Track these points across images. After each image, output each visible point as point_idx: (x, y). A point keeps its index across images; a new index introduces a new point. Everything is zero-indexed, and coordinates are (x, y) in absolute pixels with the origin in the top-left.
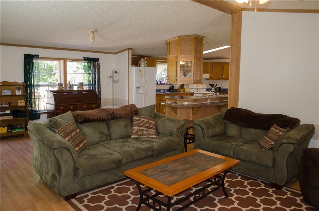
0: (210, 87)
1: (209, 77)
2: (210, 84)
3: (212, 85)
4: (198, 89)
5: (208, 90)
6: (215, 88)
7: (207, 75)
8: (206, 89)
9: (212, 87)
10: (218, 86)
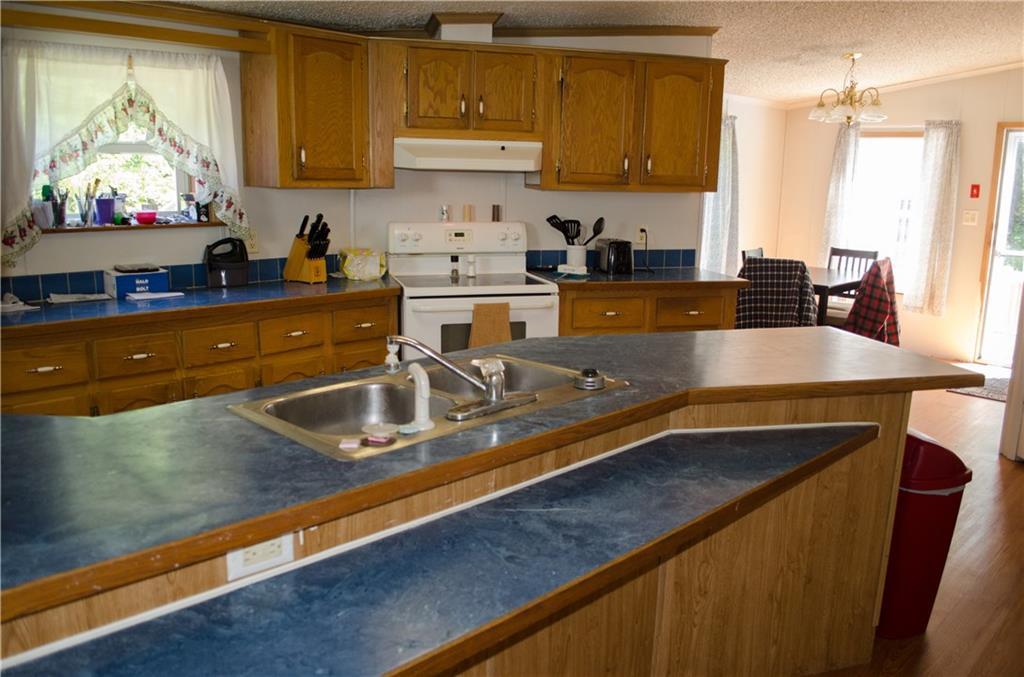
0: (554, 241)
1: (530, 165)
2: (553, 221)
3: (568, 229)
4: (455, 259)
5: (541, 264)
6: (592, 246)
7: (522, 155)
8: (523, 260)
9: (570, 240)
10: (610, 233)
